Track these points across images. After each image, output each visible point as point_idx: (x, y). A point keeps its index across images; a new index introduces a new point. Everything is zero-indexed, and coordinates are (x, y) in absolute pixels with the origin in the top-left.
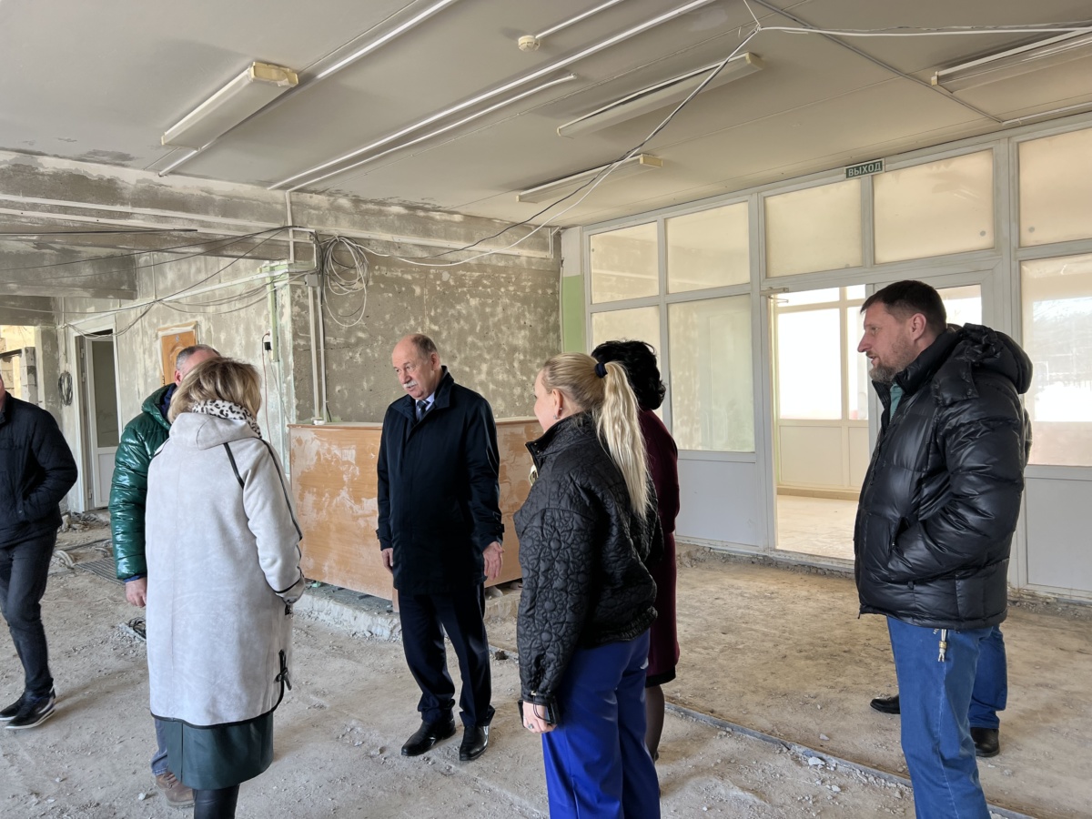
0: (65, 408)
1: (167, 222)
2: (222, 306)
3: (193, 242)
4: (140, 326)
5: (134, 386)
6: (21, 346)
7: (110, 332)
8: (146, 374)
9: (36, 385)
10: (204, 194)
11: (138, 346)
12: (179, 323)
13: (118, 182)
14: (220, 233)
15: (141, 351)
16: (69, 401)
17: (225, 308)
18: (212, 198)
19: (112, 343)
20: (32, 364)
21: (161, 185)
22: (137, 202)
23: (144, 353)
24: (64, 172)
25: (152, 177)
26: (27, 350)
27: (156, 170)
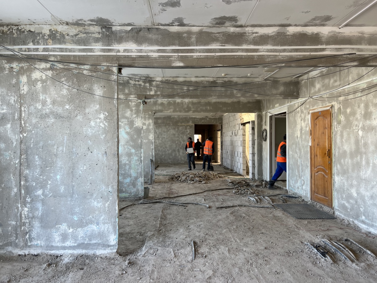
0: (264, 142)
1: (341, 51)
2: (349, 96)
3: (353, 60)
4: (300, 109)
5: (295, 134)
6: (250, 121)
7: (285, 113)
8: (301, 129)
9: (254, 134)
10: (360, 35)
11: (298, 118)
12: (321, 107)
13: (320, 34)
14: (366, 53)
15: (300, 120)
16: (265, 140)
17: (351, 96)
18: (364, 36)
19: (286, 118)
20: (253, 126)
21: (340, 33)
22: (328, 43)
23: (301, 120)
24: (297, 33)
25: (336, 29)
26: (252, 121)
27: (338, 25)
